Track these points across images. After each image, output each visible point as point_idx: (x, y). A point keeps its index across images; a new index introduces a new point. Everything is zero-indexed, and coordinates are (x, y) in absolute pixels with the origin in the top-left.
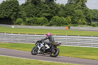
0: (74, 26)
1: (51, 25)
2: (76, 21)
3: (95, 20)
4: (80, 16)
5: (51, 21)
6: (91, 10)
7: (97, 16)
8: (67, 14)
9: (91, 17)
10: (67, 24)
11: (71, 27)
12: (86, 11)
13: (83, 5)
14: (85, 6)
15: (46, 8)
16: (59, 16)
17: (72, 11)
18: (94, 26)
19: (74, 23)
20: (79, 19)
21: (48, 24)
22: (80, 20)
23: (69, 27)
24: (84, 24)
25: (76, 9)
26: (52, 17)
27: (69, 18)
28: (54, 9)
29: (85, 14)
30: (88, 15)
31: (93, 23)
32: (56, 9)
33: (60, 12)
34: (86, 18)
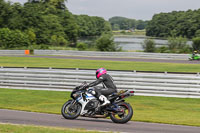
0: (42, 48)
2: (46, 37)
3: (83, 36)
4: (53, 28)
6: (76, 16)
7: (87, 28)
8: (27, 24)
9: (76, 31)
10: (26, 45)
11: (35, 51)
12: (66, 18)
13: (60, 6)
14: (64, 8)
16: (11, 28)
17: (38, 18)
18: (81, 48)
19: (42, 42)
20: (52, 34)
22: (54, 37)
23: (31, 51)
24: (62, 44)
25: (46, 14)
27: (32, 32)
29: (64, 24)
30: (69, 26)
31: (80, 42)
32: (3, 13)
33: (12, 20)
34: (66, 32)
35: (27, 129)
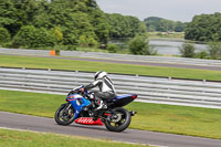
0: (69, 49)
1: (16, 46)
2: (73, 37)
3: (115, 37)
4: (82, 27)
5: (16, 37)
6: (107, 15)
7: (119, 28)
8: (53, 22)
9: (107, 31)
10: (52, 44)
11: (62, 52)
12: (96, 16)
13: (91, 3)
14: (95, 6)
15: (7, 5)
16: (36, 26)
17: (65, 15)
18: (112, 50)
19: (70, 42)
20: (80, 34)
21: (10, 43)
22: (82, 37)
23: (57, 52)
24: (91, 45)
25: (75, 11)
26: (19, 27)
27: (58, 31)
28: (25, 8)
29: (95, 23)
30: (100, 25)
31: (111, 44)
32: (28, 9)
33: (38, 17)
34: (97, 33)
35: (46, 137)
